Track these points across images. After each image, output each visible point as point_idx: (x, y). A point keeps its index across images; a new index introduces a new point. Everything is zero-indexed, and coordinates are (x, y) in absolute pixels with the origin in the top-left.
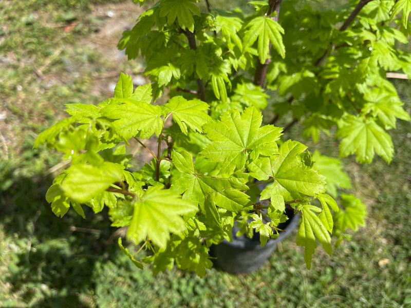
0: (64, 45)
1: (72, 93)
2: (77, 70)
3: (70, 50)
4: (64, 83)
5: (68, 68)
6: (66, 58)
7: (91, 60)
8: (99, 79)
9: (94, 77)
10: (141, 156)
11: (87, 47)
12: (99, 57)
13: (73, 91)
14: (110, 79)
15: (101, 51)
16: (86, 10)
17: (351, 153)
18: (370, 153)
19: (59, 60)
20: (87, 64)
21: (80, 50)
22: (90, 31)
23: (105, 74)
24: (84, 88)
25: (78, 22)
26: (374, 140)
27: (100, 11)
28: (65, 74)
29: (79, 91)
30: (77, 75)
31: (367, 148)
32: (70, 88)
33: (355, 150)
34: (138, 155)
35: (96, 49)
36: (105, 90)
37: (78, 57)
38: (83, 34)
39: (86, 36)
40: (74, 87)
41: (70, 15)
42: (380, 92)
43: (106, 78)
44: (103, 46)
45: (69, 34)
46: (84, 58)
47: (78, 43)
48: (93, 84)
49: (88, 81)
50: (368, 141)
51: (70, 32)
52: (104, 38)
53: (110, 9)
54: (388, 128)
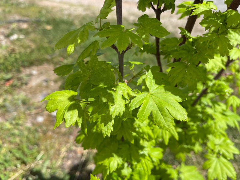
0: (6, 95)
1: (13, 127)
2: (16, 110)
3: (9, 97)
4: (7, 120)
5: (9, 110)
6: (7, 104)
7: (24, 103)
8: (30, 115)
9: (27, 114)
10: (63, 165)
11: (21, 95)
12: (29, 100)
13: (13, 125)
14: (37, 114)
15: (30, 96)
16: (19, 71)
17: (214, 178)
18: (224, 176)
19: (3, 105)
20: (21, 106)
21: (16, 97)
22: (22, 84)
23: (34, 111)
24: (20, 122)
25: (14, 80)
26: (225, 168)
27: (28, 71)
28: (7, 114)
29: (17, 124)
30: (15, 114)
31: (222, 173)
32: (11, 123)
33: (216, 176)
34: (61, 164)
35: (26, 95)
36: (35, 122)
37: (15, 102)
38: (18, 87)
39: (19, 87)
40: (14, 122)
41: (9, 76)
42: (220, 138)
43: (35, 114)
44: (31, 93)
45: (9, 88)
46: (20, 102)
47: (15, 92)
48: (26, 119)
49: (23, 117)
50: (222, 169)
51: (9, 86)
52: (31, 88)
53: (33, 70)
54: (229, 159)
